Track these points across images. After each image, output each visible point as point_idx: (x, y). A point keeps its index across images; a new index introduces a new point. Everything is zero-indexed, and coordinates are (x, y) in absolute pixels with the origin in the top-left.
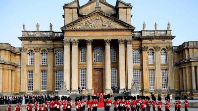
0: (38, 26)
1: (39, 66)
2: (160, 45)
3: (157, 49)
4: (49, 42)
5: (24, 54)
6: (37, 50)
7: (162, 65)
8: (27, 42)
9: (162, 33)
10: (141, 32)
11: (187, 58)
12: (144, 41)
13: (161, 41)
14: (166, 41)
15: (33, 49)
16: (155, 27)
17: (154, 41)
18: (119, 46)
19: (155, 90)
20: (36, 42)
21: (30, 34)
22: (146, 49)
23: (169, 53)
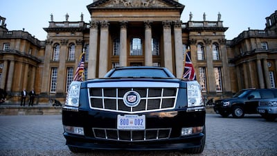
0: (67, 16)
1: (64, 62)
2: (211, 38)
3: (207, 42)
4: (78, 34)
5: (49, 48)
6: (65, 43)
7: (214, 61)
8: (53, 34)
9: (212, 25)
10: (187, 24)
11: (248, 50)
12: (192, 33)
13: (211, 33)
14: (217, 33)
15: (59, 42)
16: (204, 18)
17: (203, 34)
18: (164, 30)
19: (207, 93)
20: (63, 34)
21: (58, 25)
22: (194, 42)
23: (222, 47)
